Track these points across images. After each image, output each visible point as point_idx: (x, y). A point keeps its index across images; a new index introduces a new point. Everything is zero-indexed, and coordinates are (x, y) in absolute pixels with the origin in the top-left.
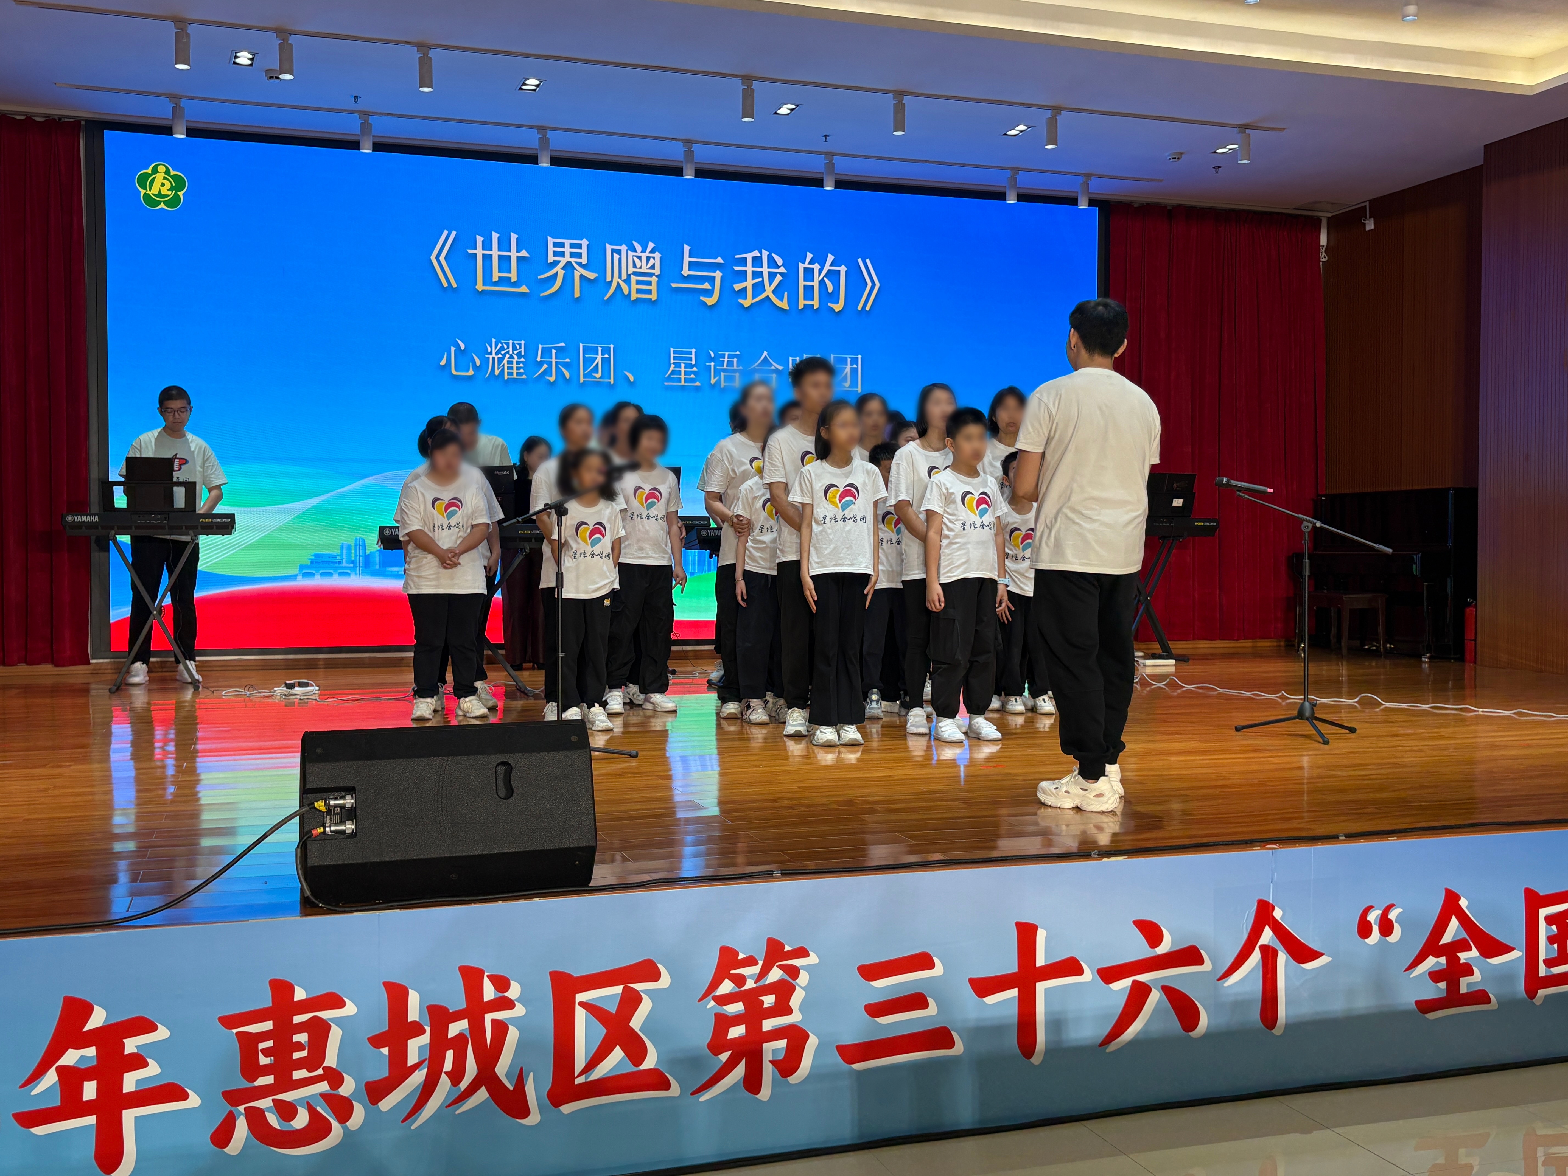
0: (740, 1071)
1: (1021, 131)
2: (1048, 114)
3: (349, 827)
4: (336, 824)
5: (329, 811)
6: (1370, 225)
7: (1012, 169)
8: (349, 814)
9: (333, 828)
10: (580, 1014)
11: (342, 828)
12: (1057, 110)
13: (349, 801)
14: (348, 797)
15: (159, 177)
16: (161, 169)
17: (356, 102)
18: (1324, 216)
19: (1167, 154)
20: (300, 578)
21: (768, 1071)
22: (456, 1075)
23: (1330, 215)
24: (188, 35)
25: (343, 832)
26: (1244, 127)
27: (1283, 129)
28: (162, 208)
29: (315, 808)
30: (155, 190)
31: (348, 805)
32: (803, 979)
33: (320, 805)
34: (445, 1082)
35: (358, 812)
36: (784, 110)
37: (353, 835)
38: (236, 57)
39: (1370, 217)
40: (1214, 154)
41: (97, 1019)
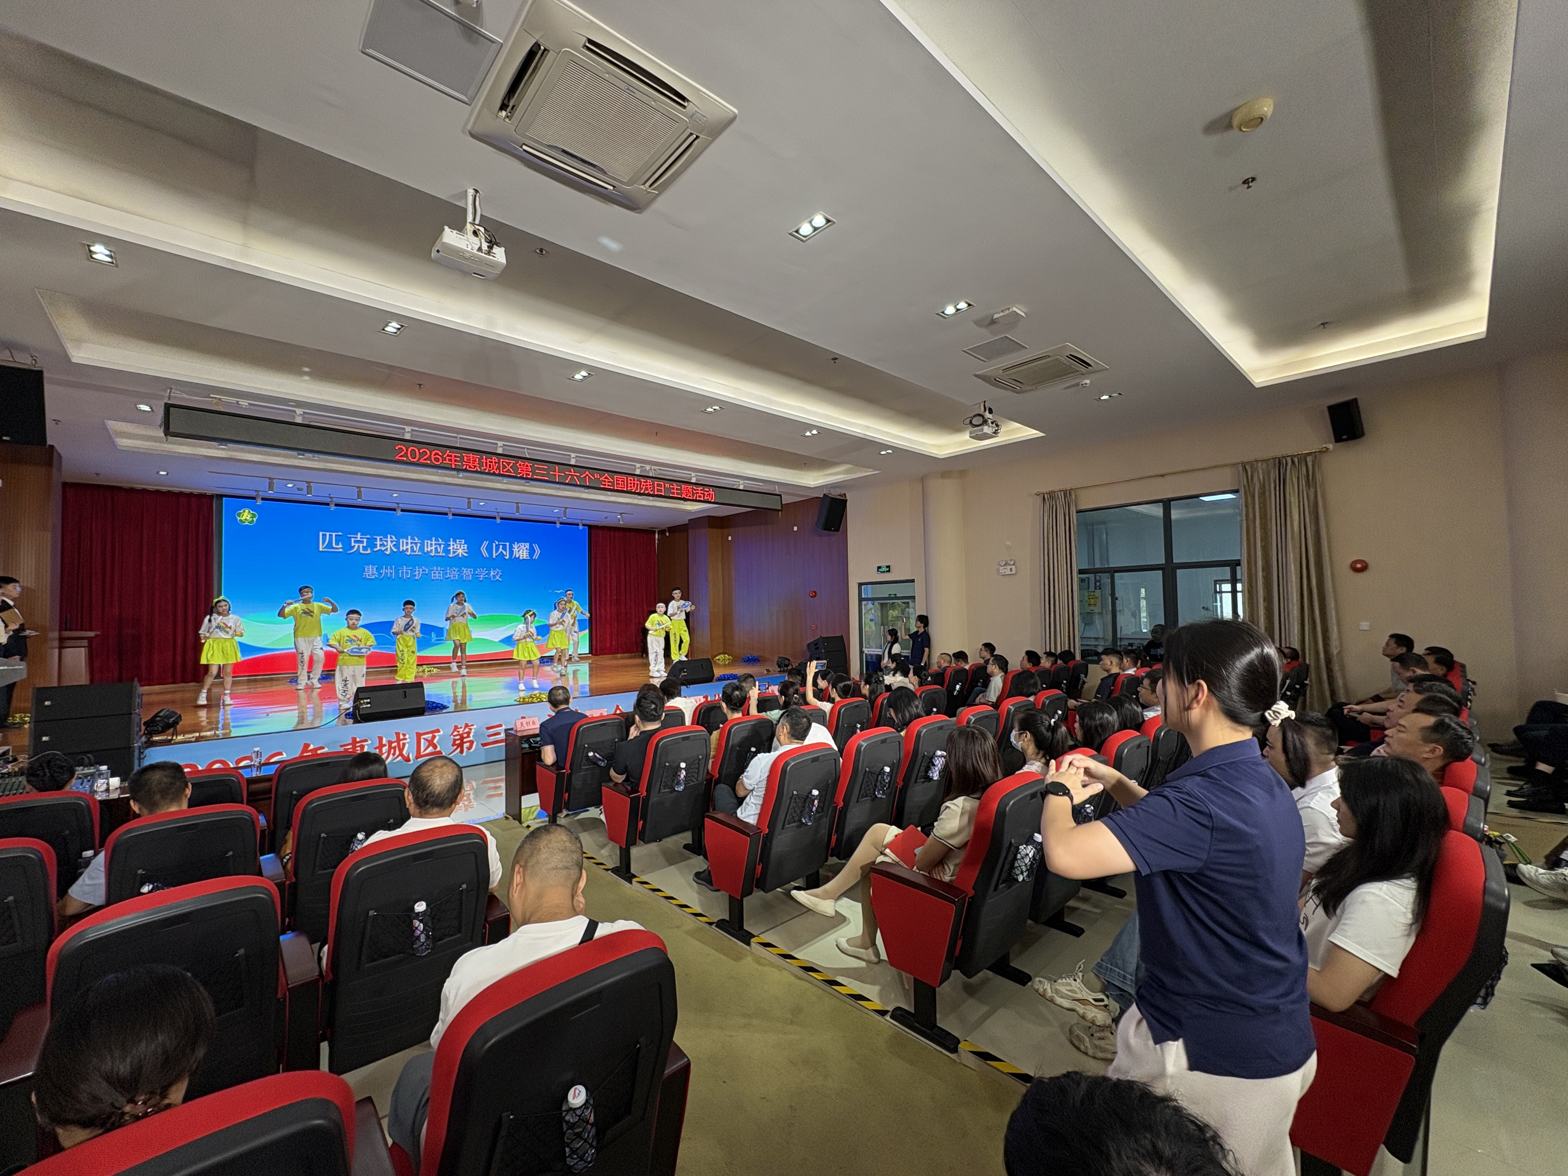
0: (459, 750)
1: (557, 511)
2: (564, 509)
6: (668, 534)
7: (558, 518)
8: (368, 703)
9: (362, 706)
10: (422, 741)
12: (566, 508)
14: (369, 700)
15: (246, 514)
16: (247, 511)
17: (333, 495)
21: (465, 750)
22: (394, 754)
23: (658, 530)
25: (364, 707)
28: (247, 524)
30: (244, 518)
32: (473, 731)
34: (391, 756)
35: (371, 702)
36: (482, 504)
37: (368, 707)
39: (668, 532)
41: (311, 747)
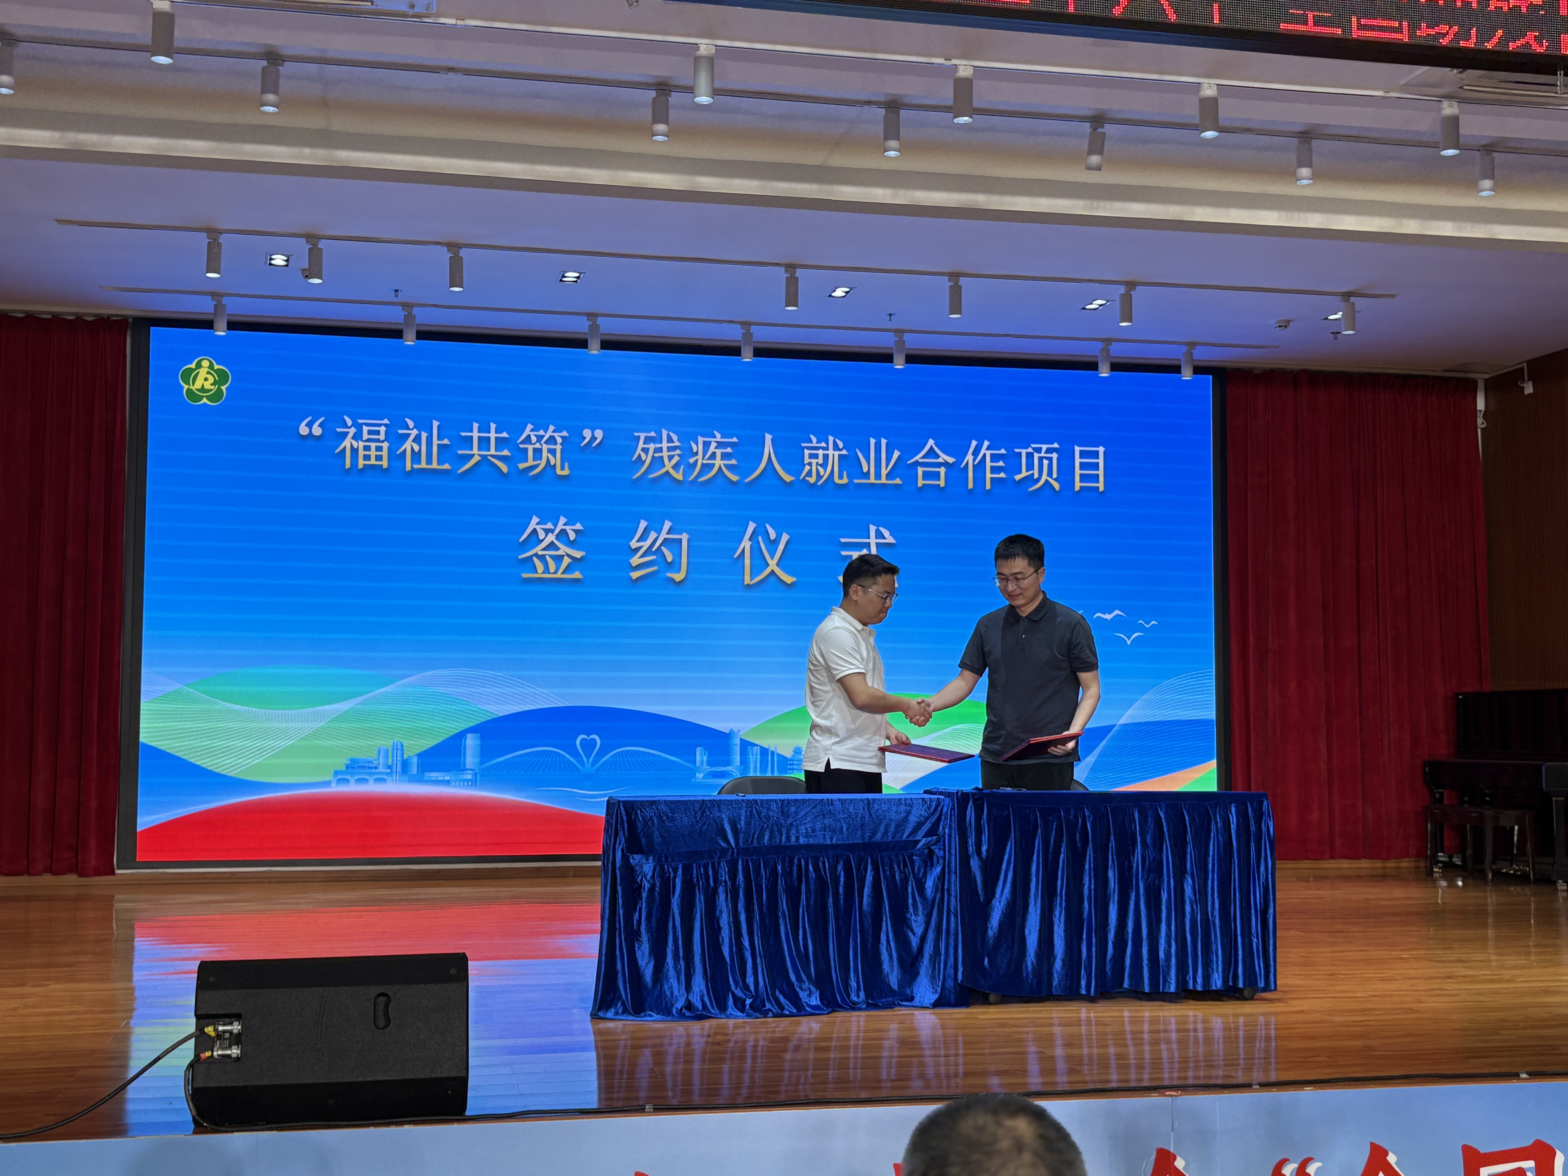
1: (1101, 305)
2: (1122, 289)
3: (235, 1051)
4: (223, 1049)
5: (219, 1036)
6: (1529, 389)
7: (1103, 340)
8: (236, 1039)
9: (220, 1052)
11: (229, 1052)
12: (1131, 285)
13: (236, 1027)
14: (236, 1023)
15: (203, 372)
16: (206, 364)
17: (396, 296)
18: (1481, 378)
19: (1273, 322)
20: (333, 785)
23: (1487, 376)
24: (220, 244)
25: (229, 1056)
26: (1347, 296)
27: (1393, 296)
28: (205, 404)
29: (205, 1033)
30: (198, 384)
31: (235, 1031)
33: (210, 1030)
35: (243, 1037)
36: (839, 293)
37: (238, 1059)
38: (271, 259)
39: (1529, 380)
40: (1326, 321)
